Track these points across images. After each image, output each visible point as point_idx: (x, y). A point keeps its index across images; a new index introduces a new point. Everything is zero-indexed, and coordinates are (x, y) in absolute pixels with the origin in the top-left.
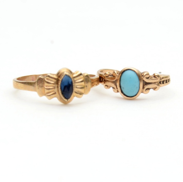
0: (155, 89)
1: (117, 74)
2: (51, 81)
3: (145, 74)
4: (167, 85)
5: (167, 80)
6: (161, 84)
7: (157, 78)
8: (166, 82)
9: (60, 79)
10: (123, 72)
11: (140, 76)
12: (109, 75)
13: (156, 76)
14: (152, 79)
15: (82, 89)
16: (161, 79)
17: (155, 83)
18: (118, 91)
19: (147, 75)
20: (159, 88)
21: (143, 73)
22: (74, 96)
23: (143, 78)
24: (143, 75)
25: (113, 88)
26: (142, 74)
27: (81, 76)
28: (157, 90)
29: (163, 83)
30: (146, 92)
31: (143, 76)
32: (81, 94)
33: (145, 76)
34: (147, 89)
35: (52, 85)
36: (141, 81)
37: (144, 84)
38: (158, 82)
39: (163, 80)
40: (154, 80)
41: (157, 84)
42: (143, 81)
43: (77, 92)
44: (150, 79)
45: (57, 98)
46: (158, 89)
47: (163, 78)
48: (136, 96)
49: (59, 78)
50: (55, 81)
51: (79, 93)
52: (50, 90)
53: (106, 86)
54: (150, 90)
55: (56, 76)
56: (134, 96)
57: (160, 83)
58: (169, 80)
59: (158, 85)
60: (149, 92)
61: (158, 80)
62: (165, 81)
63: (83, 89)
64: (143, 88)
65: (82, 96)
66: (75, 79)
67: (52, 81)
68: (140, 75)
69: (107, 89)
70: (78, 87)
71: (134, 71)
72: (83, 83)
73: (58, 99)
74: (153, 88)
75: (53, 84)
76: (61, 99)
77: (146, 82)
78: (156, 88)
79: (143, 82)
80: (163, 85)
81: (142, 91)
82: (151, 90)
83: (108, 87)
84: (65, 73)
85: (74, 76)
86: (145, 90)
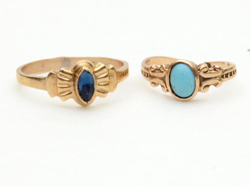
0: (216, 85)
1: (166, 68)
2: (65, 77)
3: (202, 67)
4: (232, 78)
5: (232, 72)
6: (223, 78)
7: (217, 71)
8: (231, 75)
9: (78, 75)
10: (173, 66)
11: (195, 71)
12: (156, 69)
13: (217, 68)
14: (212, 73)
15: (106, 86)
16: (223, 72)
17: (216, 77)
18: (168, 91)
19: (205, 69)
20: (222, 83)
21: (199, 65)
22: (96, 96)
23: (199, 73)
24: (200, 68)
25: (162, 86)
26: (198, 68)
27: (105, 70)
28: (219, 87)
29: (227, 76)
30: (204, 90)
31: (199, 70)
32: (104, 92)
33: (201, 70)
34: (205, 87)
35: (67, 82)
36: (197, 78)
37: (201, 80)
38: (220, 75)
39: (226, 73)
40: (214, 74)
41: (218, 78)
42: (200, 76)
43: (100, 91)
44: (209, 73)
45: (74, 99)
46: (220, 85)
47: (226, 70)
48: (192, 97)
49: (76, 74)
50: (71, 77)
51: (102, 91)
52: (65, 89)
53: (153, 83)
54: (210, 87)
55: (72, 71)
56: (189, 97)
57: (222, 76)
58: (234, 72)
59: (220, 80)
60: (208, 89)
61: (220, 74)
62: (229, 73)
63: (108, 86)
64: (201, 85)
65: (107, 95)
66: (97, 74)
67: (67, 78)
68: (196, 69)
69: (154, 87)
70: (100, 84)
71: (188, 65)
72: (107, 79)
73: (75, 101)
74: (213, 85)
75: (69, 81)
76: (78, 101)
77: (203, 78)
78: (218, 83)
79: (200, 78)
80: (226, 79)
81: (200, 89)
82: (212, 87)
83: (155, 85)
84: (84, 68)
85: (96, 69)
86: (204, 88)
